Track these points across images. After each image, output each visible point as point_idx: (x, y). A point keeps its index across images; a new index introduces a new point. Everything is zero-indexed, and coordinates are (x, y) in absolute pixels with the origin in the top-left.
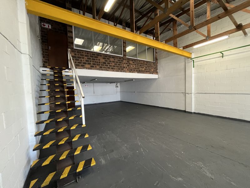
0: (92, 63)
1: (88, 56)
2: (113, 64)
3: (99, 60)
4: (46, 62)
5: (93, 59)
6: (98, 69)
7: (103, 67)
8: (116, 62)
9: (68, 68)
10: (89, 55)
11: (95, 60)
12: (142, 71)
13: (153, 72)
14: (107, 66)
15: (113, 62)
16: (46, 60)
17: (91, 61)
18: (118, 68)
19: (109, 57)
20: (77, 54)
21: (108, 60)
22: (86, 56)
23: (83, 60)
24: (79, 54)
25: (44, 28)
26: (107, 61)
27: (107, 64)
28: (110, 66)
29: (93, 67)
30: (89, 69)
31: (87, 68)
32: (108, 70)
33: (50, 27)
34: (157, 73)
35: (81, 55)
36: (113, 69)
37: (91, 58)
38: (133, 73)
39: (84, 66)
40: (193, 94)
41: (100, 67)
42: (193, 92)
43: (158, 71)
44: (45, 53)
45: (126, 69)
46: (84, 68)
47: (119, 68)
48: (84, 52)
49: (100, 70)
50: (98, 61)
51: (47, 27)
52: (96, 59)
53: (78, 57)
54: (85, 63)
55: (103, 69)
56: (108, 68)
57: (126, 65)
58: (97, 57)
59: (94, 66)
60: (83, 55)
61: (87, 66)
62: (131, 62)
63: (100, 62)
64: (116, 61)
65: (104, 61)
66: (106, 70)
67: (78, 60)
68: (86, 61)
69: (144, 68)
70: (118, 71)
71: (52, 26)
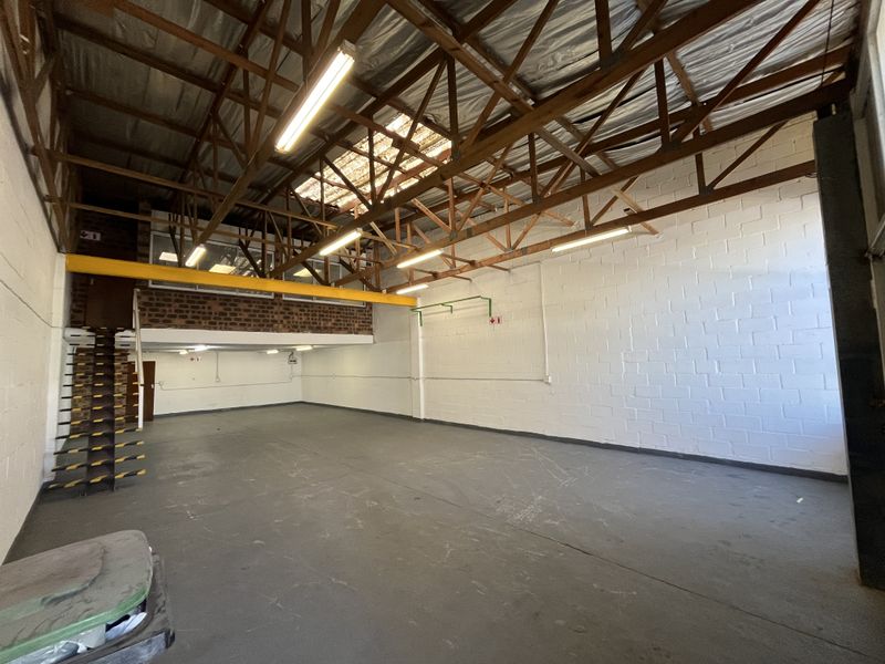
0: (190, 314)
1: (182, 301)
2: (246, 315)
3: (209, 308)
4: (79, 312)
5: (193, 307)
6: (204, 328)
7: (218, 322)
8: (255, 311)
9: (130, 327)
10: (185, 299)
11: (198, 307)
12: (326, 328)
13: (359, 329)
14: (229, 319)
15: (246, 311)
16: (80, 306)
17: (187, 312)
18: (257, 324)
19: (236, 300)
20: (155, 297)
21: (233, 308)
22: (177, 301)
23: (167, 309)
24: (161, 298)
25: (84, 241)
26: (230, 310)
27: (228, 316)
28: (236, 319)
29: (193, 323)
30: (182, 327)
31: (176, 327)
32: (230, 330)
33: (98, 238)
34: (370, 331)
35: (165, 300)
36: (244, 327)
37: (190, 305)
38: (300, 334)
39: (170, 322)
40: (421, 381)
41: (211, 323)
42: (421, 375)
43: (373, 326)
44: (78, 292)
45: (281, 326)
46: (169, 326)
47: (262, 322)
48: (173, 294)
49: (209, 329)
50: (206, 310)
51: (92, 238)
52: (201, 306)
53: (158, 305)
54: (174, 316)
55: (218, 326)
56: (231, 324)
57: (282, 316)
58: (204, 303)
59: (196, 321)
60: (170, 300)
61: (177, 321)
62: (295, 310)
63: (211, 313)
64: (253, 308)
65: (221, 309)
66: (226, 329)
67: (156, 310)
68: (176, 311)
69: (333, 321)
70: (259, 331)
71: (102, 234)
